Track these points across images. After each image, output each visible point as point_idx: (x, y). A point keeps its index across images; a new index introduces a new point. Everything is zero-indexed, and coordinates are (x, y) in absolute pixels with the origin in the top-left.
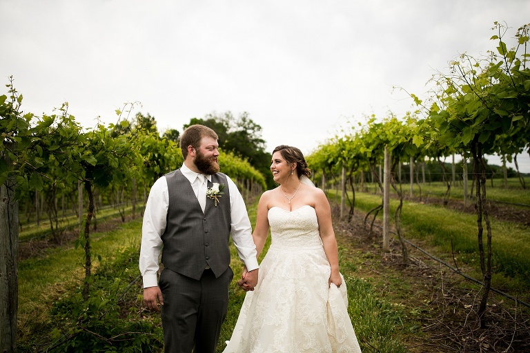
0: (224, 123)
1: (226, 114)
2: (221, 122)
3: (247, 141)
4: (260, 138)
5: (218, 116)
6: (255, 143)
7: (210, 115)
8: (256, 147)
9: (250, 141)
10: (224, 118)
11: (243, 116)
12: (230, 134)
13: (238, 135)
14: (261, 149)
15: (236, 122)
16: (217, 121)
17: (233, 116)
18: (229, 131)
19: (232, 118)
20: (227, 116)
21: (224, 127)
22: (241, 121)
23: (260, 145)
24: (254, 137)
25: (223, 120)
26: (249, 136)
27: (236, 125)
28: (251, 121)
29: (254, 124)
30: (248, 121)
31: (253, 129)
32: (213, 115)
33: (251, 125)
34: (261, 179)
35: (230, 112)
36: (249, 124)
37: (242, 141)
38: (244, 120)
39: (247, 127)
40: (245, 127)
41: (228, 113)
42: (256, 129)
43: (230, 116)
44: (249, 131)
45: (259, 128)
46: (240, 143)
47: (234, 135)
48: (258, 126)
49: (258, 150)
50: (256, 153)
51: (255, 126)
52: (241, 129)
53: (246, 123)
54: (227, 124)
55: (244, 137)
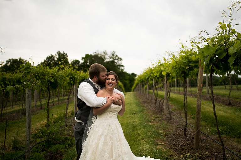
0: (103, 57)
1: (104, 52)
2: (101, 56)
3: (115, 66)
4: (121, 64)
5: (100, 53)
6: (119, 67)
7: (96, 53)
8: (119, 69)
9: (116, 66)
10: (103, 54)
11: (112, 53)
12: (106, 62)
13: (110, 63)
14: (122, 70)
15: (109, 56)
16: (99, 56)
17: (108, 53)
18: (105, 61)
19: (107, 54)
20: (105, 53)
21: (103, 59)
22: (111, 56)
23: (122, 68)
24: (118, 64)
25: (102, 55)
26: (115, 63)
27: (109, 58)
28: (117, 56)
29: (118, 57)
30: (115, 56)
31: (118, 59)
32: (97, 53)
33: (117, 58)
34: (121, 85)
35: (106, 51)
36: (115, 57)
37: (112, 66)
38: (113, 55)
39: (115, 58)
40: (113, 59)
41: (105, 52)
42: (119, 60)
43: (106, 53)
44: (116, 61)
45: (121, 59)
46: (111, 67)
47: (108, 63)
48: (120, 58)
49: (120, 70)
50: (119, 72)
51: (119, 58)
52: (112, 59)
53: (114, 57)
54: (104, 57)
55: (113, 64)
